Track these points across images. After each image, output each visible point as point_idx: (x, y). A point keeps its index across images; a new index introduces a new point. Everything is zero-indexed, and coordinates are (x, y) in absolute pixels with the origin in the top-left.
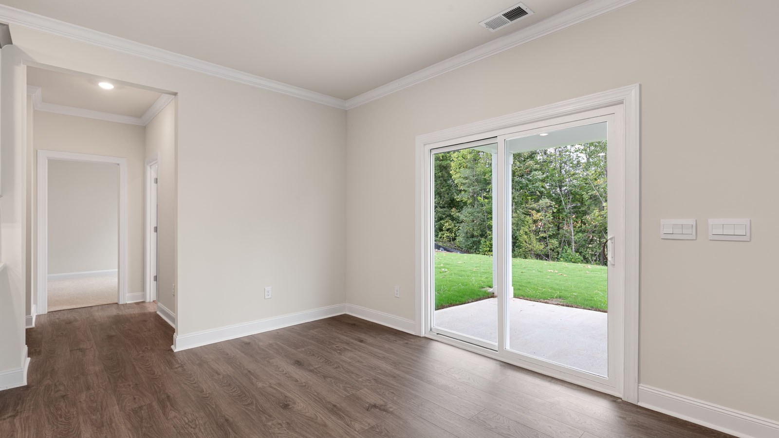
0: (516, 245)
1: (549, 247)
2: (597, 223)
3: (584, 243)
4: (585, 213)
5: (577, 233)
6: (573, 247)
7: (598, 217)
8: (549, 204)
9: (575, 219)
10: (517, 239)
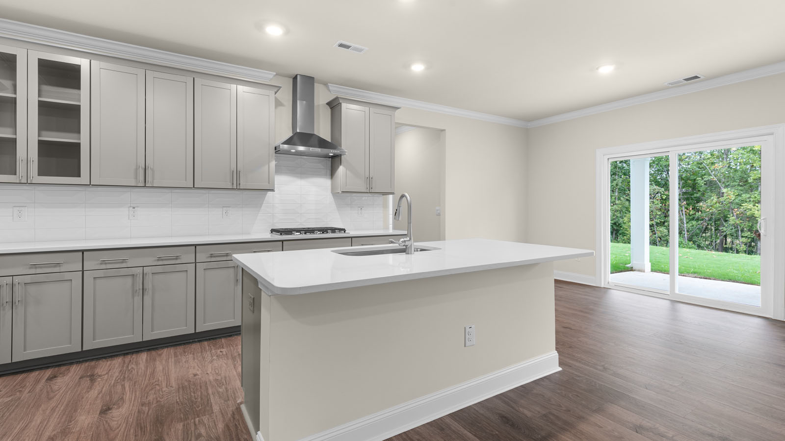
0: (620, 232)
1: (656, 235)
2: (715, 210)
3: (698, 231)
4: (699, 200)
5: (690, 221)
6: (686, 235)
7: (716, 203)
8: (657, 190)
9: (686, 206)
10: (621, 227)
